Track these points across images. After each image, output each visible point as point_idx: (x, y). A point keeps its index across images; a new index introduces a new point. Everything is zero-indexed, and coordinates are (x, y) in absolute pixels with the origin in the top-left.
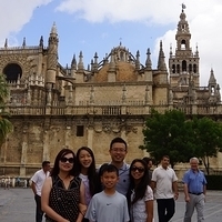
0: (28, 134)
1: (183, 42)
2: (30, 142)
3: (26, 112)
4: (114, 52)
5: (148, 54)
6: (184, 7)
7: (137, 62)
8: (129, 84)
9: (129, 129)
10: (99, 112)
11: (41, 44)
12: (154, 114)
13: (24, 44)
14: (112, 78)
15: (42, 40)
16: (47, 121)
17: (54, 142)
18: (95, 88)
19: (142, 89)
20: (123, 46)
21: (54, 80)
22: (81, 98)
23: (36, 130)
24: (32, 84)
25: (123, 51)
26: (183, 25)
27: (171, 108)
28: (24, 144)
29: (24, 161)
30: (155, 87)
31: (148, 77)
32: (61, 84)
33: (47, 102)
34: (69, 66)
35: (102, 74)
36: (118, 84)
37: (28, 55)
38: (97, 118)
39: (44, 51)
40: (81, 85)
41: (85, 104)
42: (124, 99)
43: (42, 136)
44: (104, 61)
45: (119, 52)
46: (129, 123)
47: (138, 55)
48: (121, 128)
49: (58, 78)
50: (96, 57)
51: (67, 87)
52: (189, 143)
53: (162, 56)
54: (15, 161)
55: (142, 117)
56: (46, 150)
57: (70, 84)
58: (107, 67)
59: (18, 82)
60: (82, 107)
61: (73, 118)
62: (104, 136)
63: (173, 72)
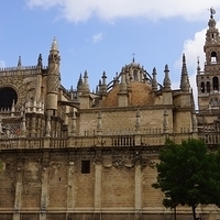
0: (23, 172)
1: (214, 54)
2: (26, 182)
3: (19, 145)
4: (126, 71)
5: (166, 71)
7: (153, 82)
8: (144, 108)
9: (144, 164)
10: (109, 143)
11: (40, 64)
13: (19, 64)
14: (123, 102)
15: (40, 59)
16: (46, 155)
17: (55, 181)
18: (103, 115)
19: (159, 114)
20: (136, 63)
21: (55, 105)
22: (86, 128)
23: (33, 167)
24: (29, 111)
25: (137, 69)
28: (19, 184)
29: (19, 205)
30: (176, 110)
31: (167, 99)
32: (65, 110)
33: (46, 133)
34: (75, 88)
35: (112, 97)
36: (131, 108)
37: (24, 77)
38: (105, 150)
39: (43, 71)
40: (87, 111)
41: (91, 134)
42: (137, 126)
43: (40, 174)
44: (114, 81)
45: (132, 71)
47: (154, 74)
48: (134, 163)
49: (61, 103)
50: (104, 77)
51: (71, 114)
52: (212, 180)
53: (184, 74)
54: (7, 205)
56: (45, 191)
57: (75, 110)
58: (117, 89)
59: (13, 110)
60: (88, 137)
61: (77, 151)
62: (115, 173)
63: (203, 91)
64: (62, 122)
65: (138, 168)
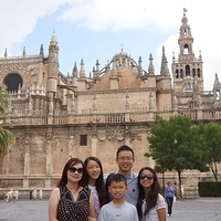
0: (30, 144)
1: (186, 46)
2: (33, 153)
3: (27, 122)
4: (116, 59)
5: (151, 59)
6: (185, 10)
7: (139, 68)
8: (132, 90)
9: (133, 137)
10: (103, 121)
11: (42, 53)
12: (159, 121)
13: (24, 53)
14: (114, 85)
15: (42, 49)
16: (50, 130)
17: (58, 152)
18: (97, 96)
19: (145, 96)
20: (124, 52)
21: (55, 89)
22: (84, 107)
23: (38, 141)
24: (33, 93)
25: (125, 57)
26: (185, 29)
27: (176, 114)
28: (27, 155)
29: (27, 173)
30: (158, 93)
31: (151, 83)
32: (62, 92)
33: (48, 111)
34: (71, 75)
35: (104, 81)
36: (121, 91)
37: (28, 64)
38: (100, 126)
39: (45, 59)
40: (83, 93)
41: (88, 113)
42: (127, 106)
43: (44, 146)
44: (106, 68)
45: (121, 59)
46: (133, 130)
47: (140, 61)
48: (125, 136)
49: (60, 87)
50: (97, 64)
51: (69, 96)
52: (196, 149)
53: (164, 61)
54: (18, 172)
55: (146, 124)
56: (49, 160)
57: (71, 92)
58: (108, 74)
59: (19, 92)
60: (85, 115)
61: (76, 126)
62: (109, 145)
63: (177, 77)
64: (61, 102)
65: (128, 141)
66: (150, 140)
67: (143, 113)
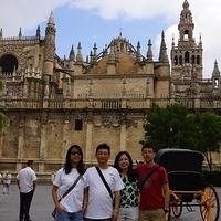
0: (24, 128)
1: (186, 32)
2: (27, 137)
3: (22, 105)
4: (114, 43)
5: (150, 45)
7: (138, 54)
8: (130, 76)
9: (129, 124)
10: (99, 106)
11: (38, 35)
12: (155, 108)
13: (20, 34)
14: (111, 70)
15: (38, 30)
16: (45, 114)
17: (52, 136)
18: (94, 81)
19: (143, 82)
21: (51, 72)
22: (80, 92)
23: (33, 124)
24: (28, 76)
25: (124, 42)
26: (186, 14)
27: (172, 101)
28: (21, 138)
29: (21, 156)
30: (156, 79)
31: (149, 69)
32: (58, 76)
33: (44, 95)
35: (102, 66)
36: (118, 76)
37: (24, 46)
38: (96, 111)
39: (41, 41)
40: (80, 78)
41: (84, 98)
42: (124, 92)
43: (39, 130)
44: (104, 52)
45: (119, 43)
46: (129, 117)
47: (139, 47)
48: (120, 123)
49: (56, 70)
50: (95, 48)
51: (64, 79)
52: (191, 138)
53: (163, 47)
54: (11, 156)
55: (142, 111)
56: (43, 145)
57: (68, 76)
58: (106, 59)
59: (14, 74)
60: (81, 100)
61: (72, 111)
62: (104, 131)
63: (176, 64)
64: (57, 86)
65: (123, 127)
66: (146, 128)
67: (140, 100)
